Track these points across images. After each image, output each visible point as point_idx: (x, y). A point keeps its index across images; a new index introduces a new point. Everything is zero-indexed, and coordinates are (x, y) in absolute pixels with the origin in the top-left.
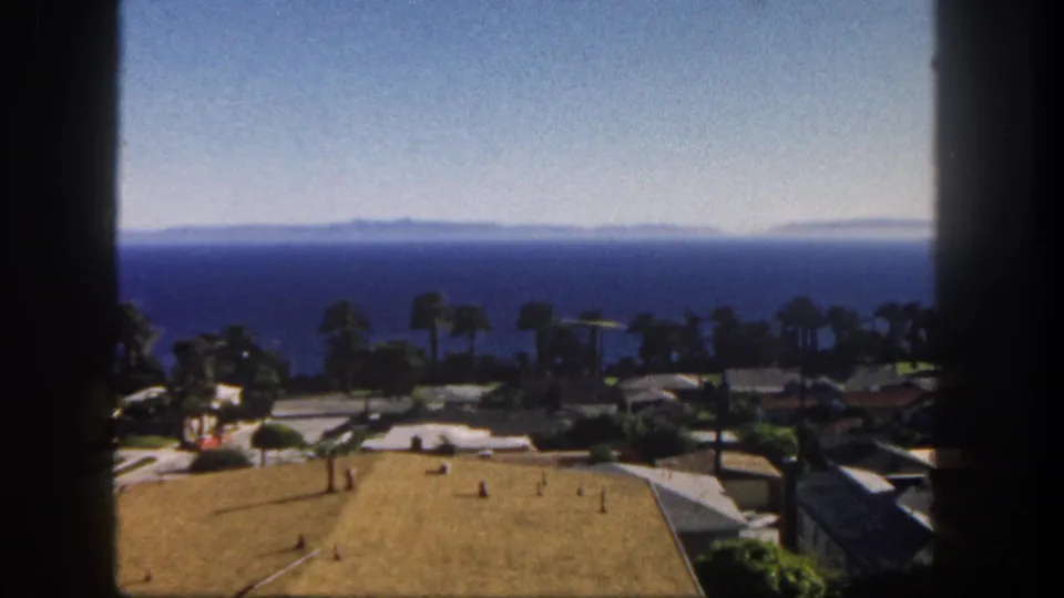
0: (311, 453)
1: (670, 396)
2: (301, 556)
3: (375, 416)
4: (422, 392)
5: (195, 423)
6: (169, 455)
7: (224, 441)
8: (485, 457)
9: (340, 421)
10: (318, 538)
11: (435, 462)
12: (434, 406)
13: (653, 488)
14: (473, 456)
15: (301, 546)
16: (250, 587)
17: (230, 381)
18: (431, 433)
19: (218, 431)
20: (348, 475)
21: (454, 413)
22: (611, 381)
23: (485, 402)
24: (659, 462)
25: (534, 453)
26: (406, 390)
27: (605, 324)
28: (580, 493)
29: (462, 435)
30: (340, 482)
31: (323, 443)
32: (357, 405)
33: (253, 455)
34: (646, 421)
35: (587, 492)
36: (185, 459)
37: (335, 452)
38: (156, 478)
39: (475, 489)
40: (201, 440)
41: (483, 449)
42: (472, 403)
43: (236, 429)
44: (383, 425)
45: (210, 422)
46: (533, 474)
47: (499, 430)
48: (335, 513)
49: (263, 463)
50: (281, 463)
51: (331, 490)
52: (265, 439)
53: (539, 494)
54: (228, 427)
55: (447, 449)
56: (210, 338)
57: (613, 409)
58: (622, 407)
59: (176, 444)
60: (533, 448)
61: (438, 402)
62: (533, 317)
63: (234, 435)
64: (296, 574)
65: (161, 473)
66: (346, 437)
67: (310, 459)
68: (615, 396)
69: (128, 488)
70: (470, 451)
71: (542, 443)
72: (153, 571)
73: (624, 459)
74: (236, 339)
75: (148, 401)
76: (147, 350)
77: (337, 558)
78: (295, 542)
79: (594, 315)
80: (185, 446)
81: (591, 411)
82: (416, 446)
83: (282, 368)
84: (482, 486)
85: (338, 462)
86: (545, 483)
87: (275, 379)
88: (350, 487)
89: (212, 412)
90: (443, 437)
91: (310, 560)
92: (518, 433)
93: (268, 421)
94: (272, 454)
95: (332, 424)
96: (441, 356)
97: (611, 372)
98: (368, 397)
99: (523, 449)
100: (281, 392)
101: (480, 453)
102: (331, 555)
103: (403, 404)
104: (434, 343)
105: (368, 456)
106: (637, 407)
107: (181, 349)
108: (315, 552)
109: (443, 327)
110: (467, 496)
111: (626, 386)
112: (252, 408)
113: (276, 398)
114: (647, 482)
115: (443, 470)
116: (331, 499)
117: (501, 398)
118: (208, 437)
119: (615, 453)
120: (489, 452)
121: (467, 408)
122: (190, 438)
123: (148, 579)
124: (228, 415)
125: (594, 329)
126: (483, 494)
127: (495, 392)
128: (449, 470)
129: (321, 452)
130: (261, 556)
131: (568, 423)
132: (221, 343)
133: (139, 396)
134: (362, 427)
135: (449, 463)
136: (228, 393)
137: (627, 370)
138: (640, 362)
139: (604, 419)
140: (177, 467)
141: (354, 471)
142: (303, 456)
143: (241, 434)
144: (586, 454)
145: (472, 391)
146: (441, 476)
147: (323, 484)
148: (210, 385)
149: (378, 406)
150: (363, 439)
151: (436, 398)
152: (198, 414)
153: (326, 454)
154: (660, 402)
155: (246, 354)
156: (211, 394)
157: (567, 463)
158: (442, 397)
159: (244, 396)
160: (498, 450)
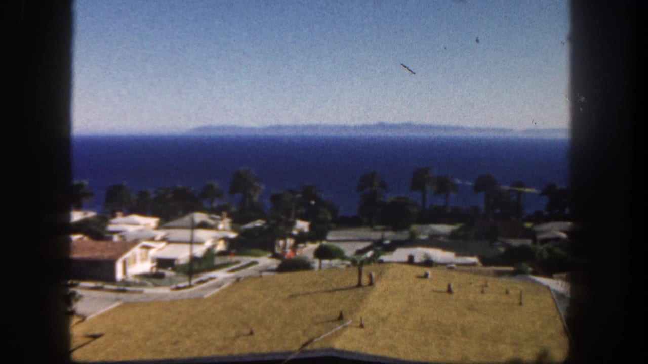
0: (349, 263)
1: (564, 235)
2: (340, 324)
3: (387, 242)
4: (415, 227)
5: (281, 242)
6: (266, 261)
7: (298, 253)
8: (451, 269)
9: (367, 244)
10: (351, 313)
11: (421, 271)
12: (423, 237)
13: (552, 292)
14: (445, 268)
15: (341, 318)
16: (311, 341)
17: (303, 219)
18: (419, 253)
19: (294, 248)
20: (370, 276)
21: (434, 241)
22: (528, 225)
23: (453, 235)
24: (555, 275)
25: (480, 267)
26: (405, 227)
27: (527, 190)
28: (507, 293)
29: (438, 254)
30: (365, 280)
31: (356, 257)
32: (377, 235)
33: (314, 263)
34: (549, 250)
35: (512, 292)
36: (274, 263)
37: (362, 263)
38: (258, 274)
39: (445, 288)
40: (284, 252)
41: (451, 263)
42: (445, 235)
43: (305, 246)
44: (391, 248)
45: (290, 242)
46: (480, 280)
47: (460, 253)
48: (362, 299)
49: (320, 268)
50: (331, 268)
51: (359, 285)
52: (322, 253)
53: (483, 292)
54: (301, 245)
55: (428, 263)
56: (293, 192)
57: (528, 242)
58: (535, 241)
59: (270, 255)
60: (480, 264)
61: (424, 234)
62: (484, 184)
63: (305, 249)
64: (337, 335)
65: (261, 272)
66: (369, 254)
67: (348, 266)
68: (531, 234)
69: (242, 279)
70: (443, 264)
71: (486, 262)
72: (255, 329)
73: (535, 273)
74: (308, 193)
75: (256, 228)
76: (256, 199)
77: (362, 326)
78: (338, 315)
79: (521, 185)
80: (275, 256)
81: (516, 242)
82: (411, 261)
83: (334, 211)
84: (449, 286)
85: (365, 268)
86: (486, 286)
87: (329, 218)
88: (371, 283)
89: (292, 236)
90: (426, 255)
91: (346, 327)
92: (472, 255)
93: (324, 242)
94: (326, 262)
95: (361, 246)
96: (428, 206)
97: (529, 219)
98: (383, 230)
99: (474, 264)
100: (333, 225)
101: (449, 266)
102: (359, 324)
103: (404, 235)
104: (424, 199)
105: (381, 266)
106: (544, 241)
107: (275, 198)
108: (348, 323)
109: (430, 188)
110: (440, 292)
111: (538, 228)
112: (315, 234)
113: (330, 229)
114: (548, 288)
115: (426, 276)
116: (361, 291)
117: (462, 233)
118: (288, 251)
119: (530, 269)
120: (454, 266)
121: (442, 239)
122: (278, 251)
123: (251, 333)
124: (302, 238)
125: (520, 194)
126: (449, 291)
127: (459, 230)
128: (430, 276)
129: (354, 262)
130: (317, 324)
131: (502, 250)
132: (299, 196)
133: (249, 226)
134: (379, 248)
135: (430, 271)
136: (302, 225)
137: (538, 218)
138: (546, 213)
139: (523, 248)
140: (271, 268)
141: (374, 275)
142: (343, 264)
143: (308, 250)
144: (511, 269)
145: (444, 229)
146: (425, 279)
147: (355, 282)
148: (291, 220)
149: (389, 236)
150: (379, 255)
151: (424, 231)
152: (284, 238)
153: (358, 264)
154: (558, 239)
155: (313, 202)
156: (292, 225)
157: (500, 274)
158: (427, 231)
159: (311, 227)
160: (459, 265)
